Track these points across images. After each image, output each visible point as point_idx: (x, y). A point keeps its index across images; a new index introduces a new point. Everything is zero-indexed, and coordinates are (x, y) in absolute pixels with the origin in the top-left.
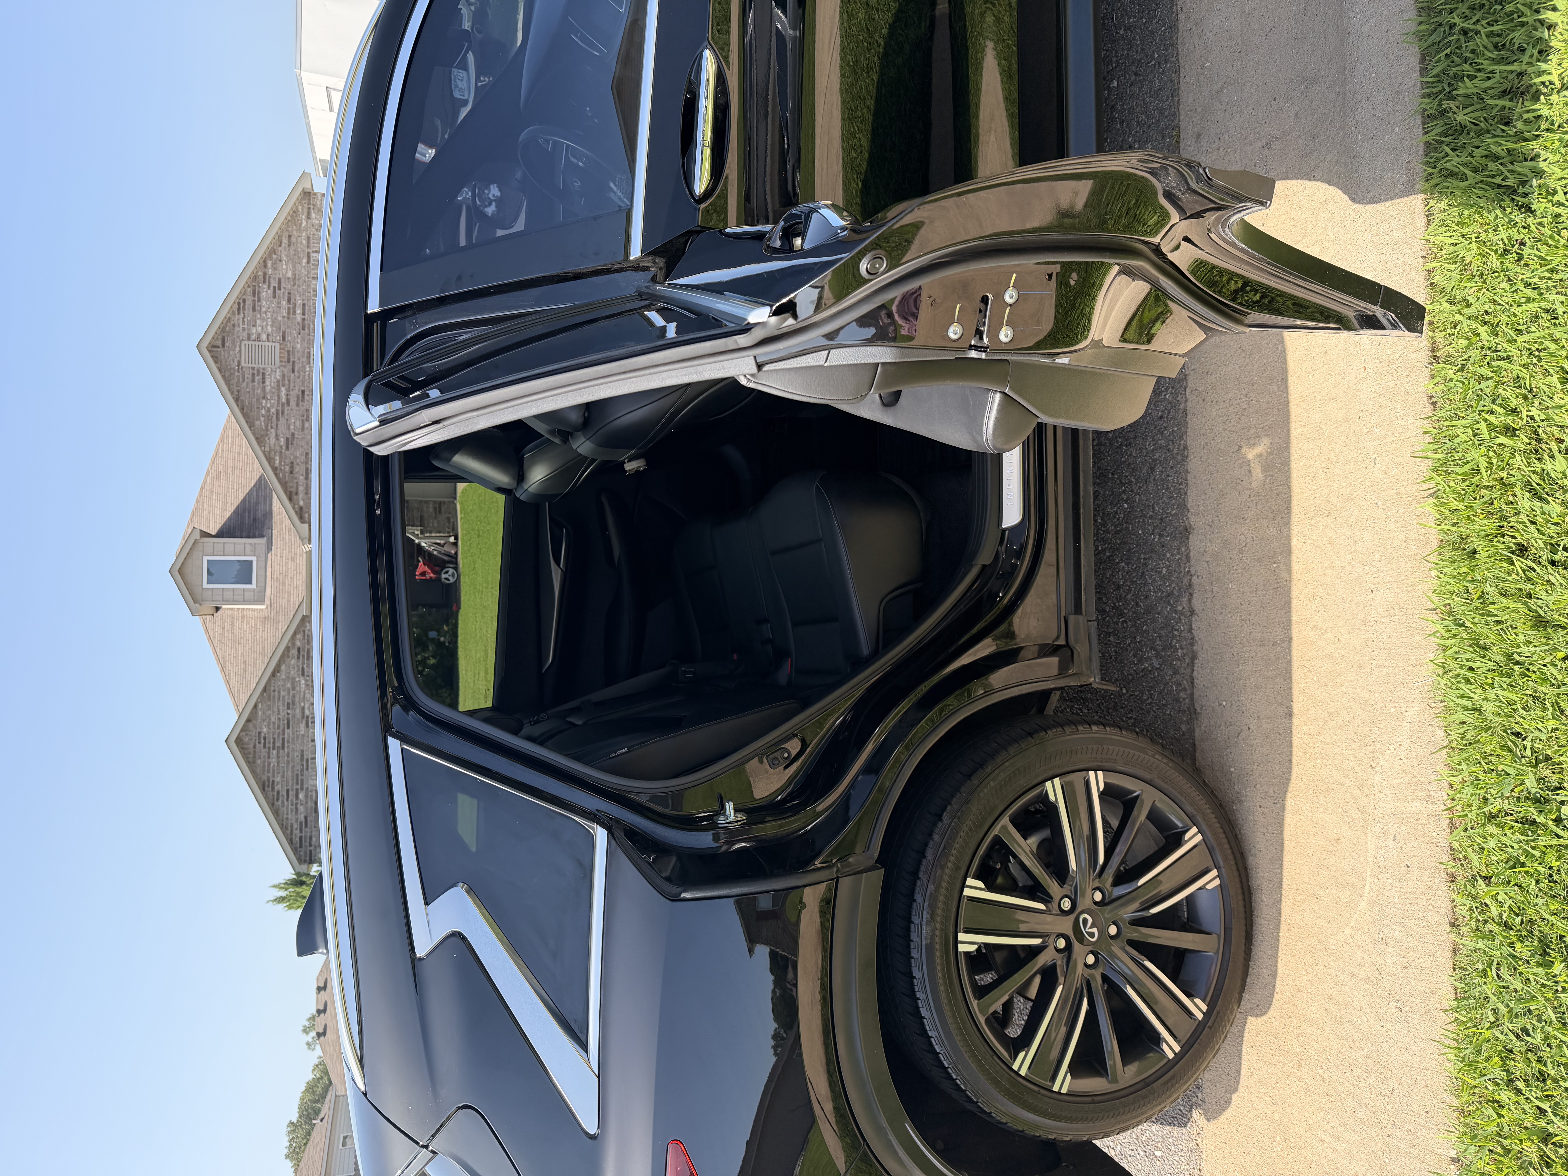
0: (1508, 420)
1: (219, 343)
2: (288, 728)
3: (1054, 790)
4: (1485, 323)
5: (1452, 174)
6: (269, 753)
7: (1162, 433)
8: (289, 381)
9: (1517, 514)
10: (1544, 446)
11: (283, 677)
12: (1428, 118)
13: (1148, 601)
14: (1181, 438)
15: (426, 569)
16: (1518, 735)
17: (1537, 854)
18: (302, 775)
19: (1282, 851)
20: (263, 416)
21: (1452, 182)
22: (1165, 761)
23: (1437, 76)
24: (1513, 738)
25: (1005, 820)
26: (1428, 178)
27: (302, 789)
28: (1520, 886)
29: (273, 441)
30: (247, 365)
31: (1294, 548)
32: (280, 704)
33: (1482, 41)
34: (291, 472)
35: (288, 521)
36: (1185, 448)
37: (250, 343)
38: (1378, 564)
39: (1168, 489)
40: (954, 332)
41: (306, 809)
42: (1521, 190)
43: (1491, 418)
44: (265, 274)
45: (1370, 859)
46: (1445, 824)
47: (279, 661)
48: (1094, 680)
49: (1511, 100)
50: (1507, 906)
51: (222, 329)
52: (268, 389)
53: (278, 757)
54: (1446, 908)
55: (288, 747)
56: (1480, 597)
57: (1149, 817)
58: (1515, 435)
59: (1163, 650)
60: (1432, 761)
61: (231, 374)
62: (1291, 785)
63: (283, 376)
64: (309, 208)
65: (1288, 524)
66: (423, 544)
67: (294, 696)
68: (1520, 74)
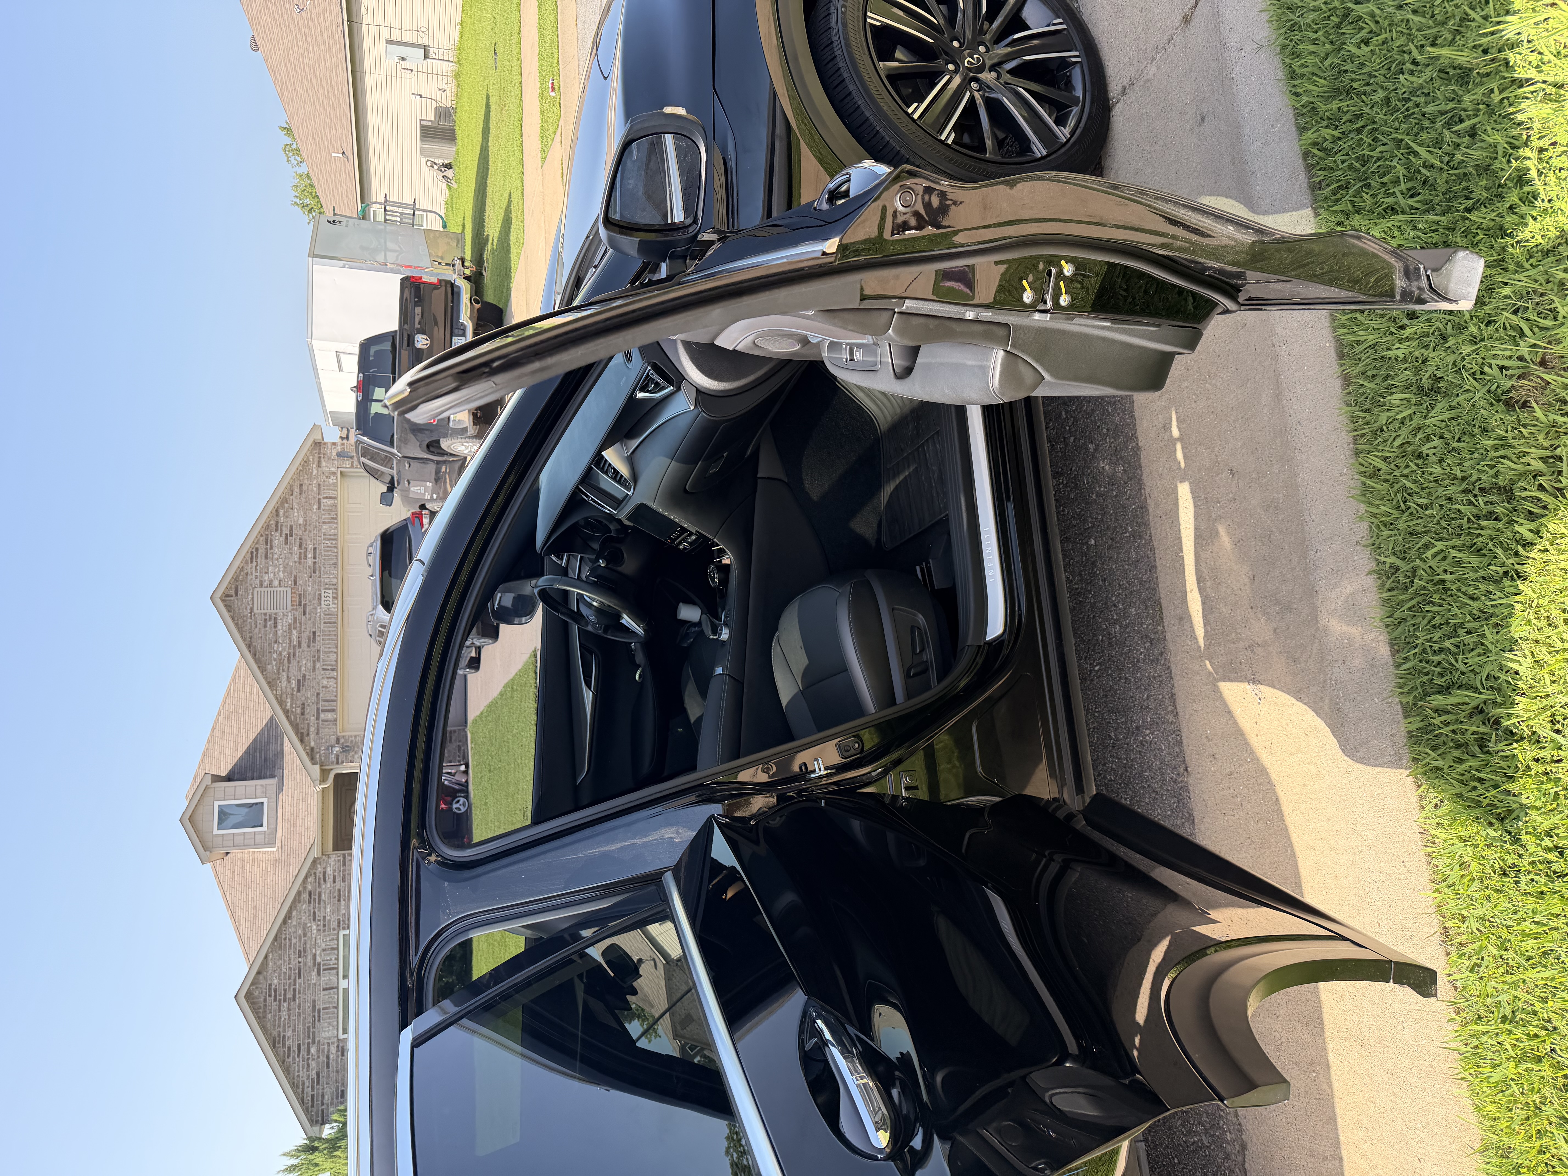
1: (232, 592)
2: (300, 977)
6: (280, 1006)
8: (300, 623)
11: (295, 923)
18: (314, 1027)
20: (275, 660)
27: (314, 1043)
29: (284, 684)
30: (259, 611)
32: (292, 952)
34: (303, 714)
35: (298, 760)
37: (263, 589)
41: (318, 1064)
44: (277, 523)
47: (291, 907)
51: (236, 579)
52: (280, 632)
53: (289, 1010)
55: (299, 997)
61: (244, 621)
63: (295, 619)
64: (320, 458)
67: (305, 943)
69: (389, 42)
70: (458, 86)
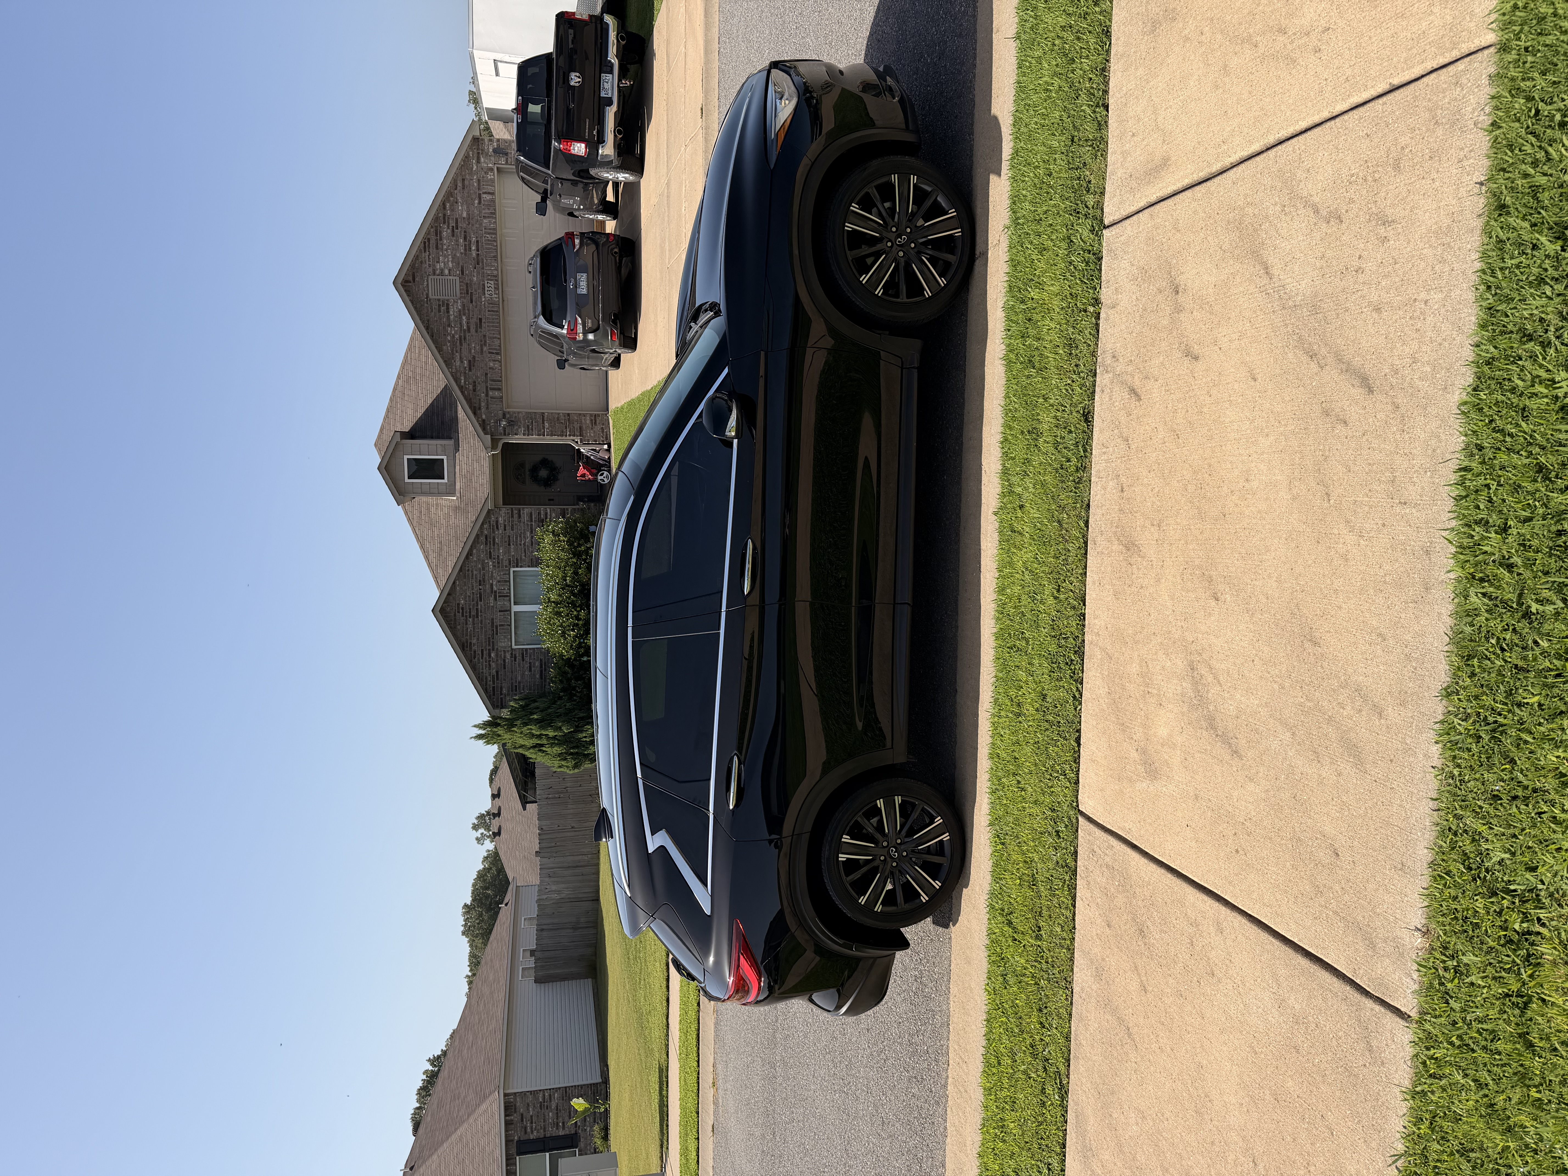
1: (411, 278)
2: (481, 600)
3: (880, 803)
6: (466, 620)
8: (469, 310)
11: (475, 559)
15: (585, 471)
18: (493, 638)
20: (449, 341)
25: (860, 814)
27: (493, 650)
29: (458, 363)
30: (434, 297)
32: (474, 581)
34: (474, 390)
35: (472, 428)
37: (436, 277)
41: (497, 665)
44: (444, 215)
47: (471, 546)
51: (412, 266)
52: (452, 317)
53: (474, 624)
55: (481, 615)
57: (921, 812)
61: (422, 305)
63: (464, 306)
64: (478, 153)
66: (582, 450)
67: (484, 575)
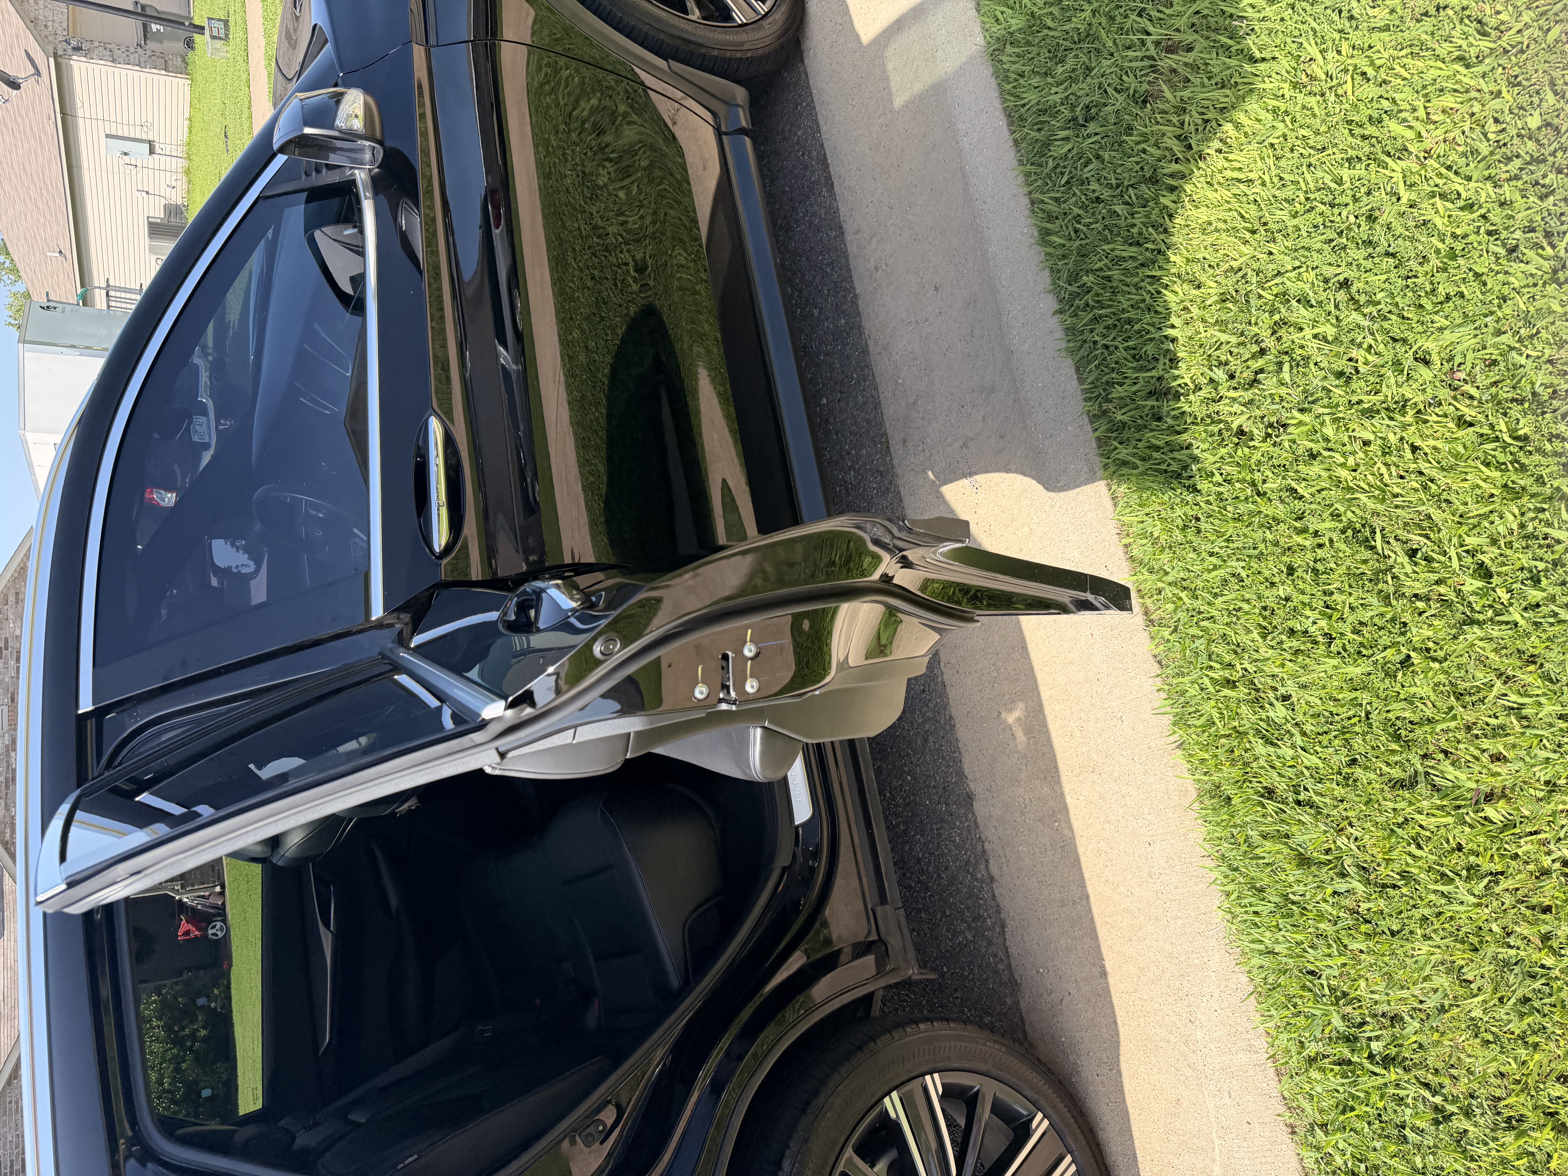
0: (1227, 674)
3: (893, 1105)
4: (1185, 588)
5: (1125, 463)
7: (927, 705)
9: (1256, 759)
10: (1263, 695)
12: (1093, 418)
13: (949, 872)
14: (945, 708)
15: (190, 927)
16: (1312, 973)
17: (1362, 1095)
19: (1129, 1120)
21: (1125, 470)
22: (997, 1046)
23: (1092, 383)
24: (1310, 977)
25: (849, 1152)
26: (1106, 467)
28: (1356, 1132)
31: (1070, 806)
33: (1121, 354)
36: (951, 717)
38: (1149, 817)
39: (943, 758)
40: (700, 692)
42: (1184, 474)
43: (1211, 674)
45: (1213, 1120)
46: (1271, 1073)
48: (913, 972)
49: (1157, 400)
50: (1349, 1153)
54: (1294, 1163)
56: (1245, 841)
57: (993, 1111)
58: (1236, 687)
59: (973, 921)
60: (1244, 1008)
62: (1121, 1048)
65: (1058, 782)
66: (185, 900)
68: (1160, 379)
69: (108, 136)
70: (189, 182)
